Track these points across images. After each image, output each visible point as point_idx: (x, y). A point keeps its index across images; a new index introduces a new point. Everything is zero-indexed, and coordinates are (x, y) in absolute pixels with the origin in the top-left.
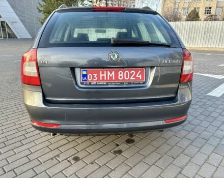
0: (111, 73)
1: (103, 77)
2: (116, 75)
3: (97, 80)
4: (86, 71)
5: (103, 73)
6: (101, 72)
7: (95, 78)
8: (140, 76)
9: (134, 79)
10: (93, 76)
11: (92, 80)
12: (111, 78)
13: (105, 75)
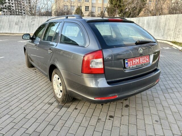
0: (137, 60)
1: (134, 62)
2: (139, 60)
3: (132, 65)
4: (127, 60)
5: (134, 61)
6: (133, 60)
7: (131, 64)
8: (148, 60)
9: (146, 61)
10: (130, 63)
11: (130, 65)
12: (138, 62)
13: (135, 61)
